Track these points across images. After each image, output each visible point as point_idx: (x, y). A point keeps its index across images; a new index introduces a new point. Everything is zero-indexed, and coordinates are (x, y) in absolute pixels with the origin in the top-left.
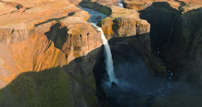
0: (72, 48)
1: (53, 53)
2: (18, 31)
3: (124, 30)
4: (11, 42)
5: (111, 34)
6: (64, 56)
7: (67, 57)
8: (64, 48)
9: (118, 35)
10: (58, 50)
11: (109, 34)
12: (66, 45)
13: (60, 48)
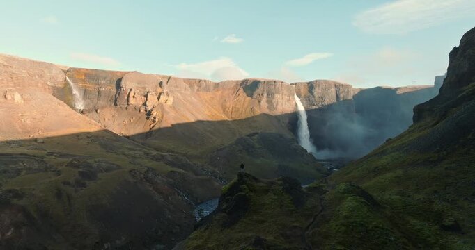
0: (265, 95)
1: (242, 102)
2: (205, 81)
3: (320, 91)
4: (198, 90)
5: (305, 97)
6: (257, 101)
7: (259, 102)
8: (255, 94)
9: (314, 97)
10: (248, 98)
11: (303, 95)
12: (258, 91)
13: (251, 96)
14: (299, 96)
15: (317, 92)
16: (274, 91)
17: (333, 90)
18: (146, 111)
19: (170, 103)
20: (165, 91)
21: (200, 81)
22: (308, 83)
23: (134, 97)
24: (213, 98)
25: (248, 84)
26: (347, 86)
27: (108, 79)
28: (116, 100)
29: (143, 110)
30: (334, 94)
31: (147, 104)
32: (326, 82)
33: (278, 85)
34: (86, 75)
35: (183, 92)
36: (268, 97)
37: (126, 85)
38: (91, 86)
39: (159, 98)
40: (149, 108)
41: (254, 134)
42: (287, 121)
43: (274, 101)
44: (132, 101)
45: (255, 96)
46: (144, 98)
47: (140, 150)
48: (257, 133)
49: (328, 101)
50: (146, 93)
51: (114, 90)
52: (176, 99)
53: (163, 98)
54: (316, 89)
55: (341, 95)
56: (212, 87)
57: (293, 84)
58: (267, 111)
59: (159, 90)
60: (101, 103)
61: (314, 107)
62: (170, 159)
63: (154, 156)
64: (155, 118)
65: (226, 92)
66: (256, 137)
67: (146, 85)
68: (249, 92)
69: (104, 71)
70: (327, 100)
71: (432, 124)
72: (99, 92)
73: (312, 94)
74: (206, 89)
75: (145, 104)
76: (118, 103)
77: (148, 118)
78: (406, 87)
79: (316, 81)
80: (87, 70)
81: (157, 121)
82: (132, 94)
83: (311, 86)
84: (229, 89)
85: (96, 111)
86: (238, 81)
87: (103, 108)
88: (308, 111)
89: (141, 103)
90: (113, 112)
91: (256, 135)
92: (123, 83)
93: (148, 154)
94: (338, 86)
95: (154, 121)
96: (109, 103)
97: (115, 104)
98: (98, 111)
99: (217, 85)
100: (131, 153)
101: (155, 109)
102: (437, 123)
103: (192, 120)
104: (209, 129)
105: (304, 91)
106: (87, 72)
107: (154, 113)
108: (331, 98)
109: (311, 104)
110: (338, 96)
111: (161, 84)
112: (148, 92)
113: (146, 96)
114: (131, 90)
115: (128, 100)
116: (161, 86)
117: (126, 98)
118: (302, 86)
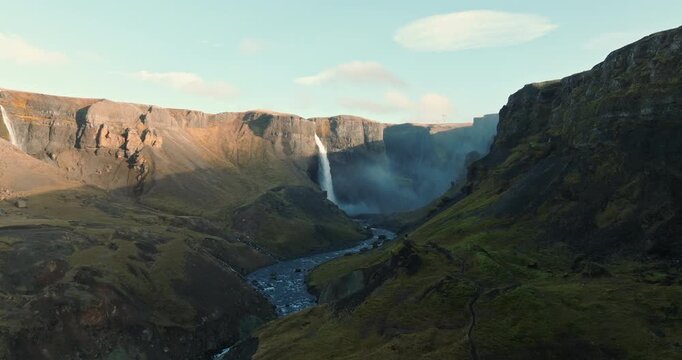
0: (280, 134)
1: (250, 143)
2: (196, 113)
3: (345, 130)
4: (187, 125)
5: (327, 136)
6: (269, 142)
7: (273, 143)
8: (267, 133)
9: (337, 137)
10: (257, 139)
11: (324, 135)
12: (270, 129)
13: (261, 134)
14: (320, 136)
15: (342, 130)
16: (290, 129)
17: (360, 128)
18: (126, 156)
19: (158, 146)
20: (151, 129)
21: (189, 112)
22: (330, 119)
23: (107, 136)
24: (208, 137)
25: (255, 118)
26: (376, 125)
27: (64, 109)
28: (78, 141)
29: (121, 155)
30: (361, 134)
31: (128, 146)
32: (352, 119)
33: (297, 121)
34: (28, 102)
35: (169, 128)
36: (283, 137)
37: (95, 118)
38: (37, 120)
39: (143, 138)
40: (131, 152)
41: (279, 189)
42: (306, 167)
43: (291, 143)
44: (104, 142)
45: (266, 135)
46: (122, 139)
47: (149, 213)
48: (284, 187)
49: (354, 143)
50: (123, 132)
51: (74, 126)
52: (165, 139)
53: (149, 139)
54: (340, 127)
55: (370, 136)
56: (205, 122)
57: (311, 120)
58: (283, 156)
59: (142, 127)
60: (56, 144)
61: (338, 150)
62: (194, 224)
63: (172, 220)
64: (142, 166)
65: (225, 129)
66: (282, 191)
67: (122, 120)
68: (257, 129)
69: (56, 97)
70: (353, 141)
71: (496, 190)
72: (51, 128)
73: (336, 133)
74: (198, 125)
75: (124, 147)
76: (82, 145)
77: (131, 167)
78: (439, 126)
79: (340, 117)
80: (29, 94)
81: (146, 171)
82: (104, 133)
83: (334, 123)
84: (229, 124)
85: (50, 156)
86: (239, 114)
87: (59, 151)
88: (330, 155)
89: (118, 145)
90: (75, 157)
91: (283, 190)
92: (89, 117)
93: (164, 218)
94: (366, 124)
95: (142, 171)
96: (67, 144)
97: (78, 146)
98: (54, 156)
99: (212, 118)
100: (142, 216)
101: (141, 155)
102: (501, 191)
103: (193, 168)
104: (215, 181)
105: (325, 129)
106: (30, 98)
107: (141, 160)
108: (357, 139)
109: (334, 147)
110: (366, 138)
111: (143, 118)
112: (127, 130)
113: (125, 135)
114: (102, 126)
115: (98, 140)
116: (143, 122)
117: (95, 137)
118: (323, 123)
